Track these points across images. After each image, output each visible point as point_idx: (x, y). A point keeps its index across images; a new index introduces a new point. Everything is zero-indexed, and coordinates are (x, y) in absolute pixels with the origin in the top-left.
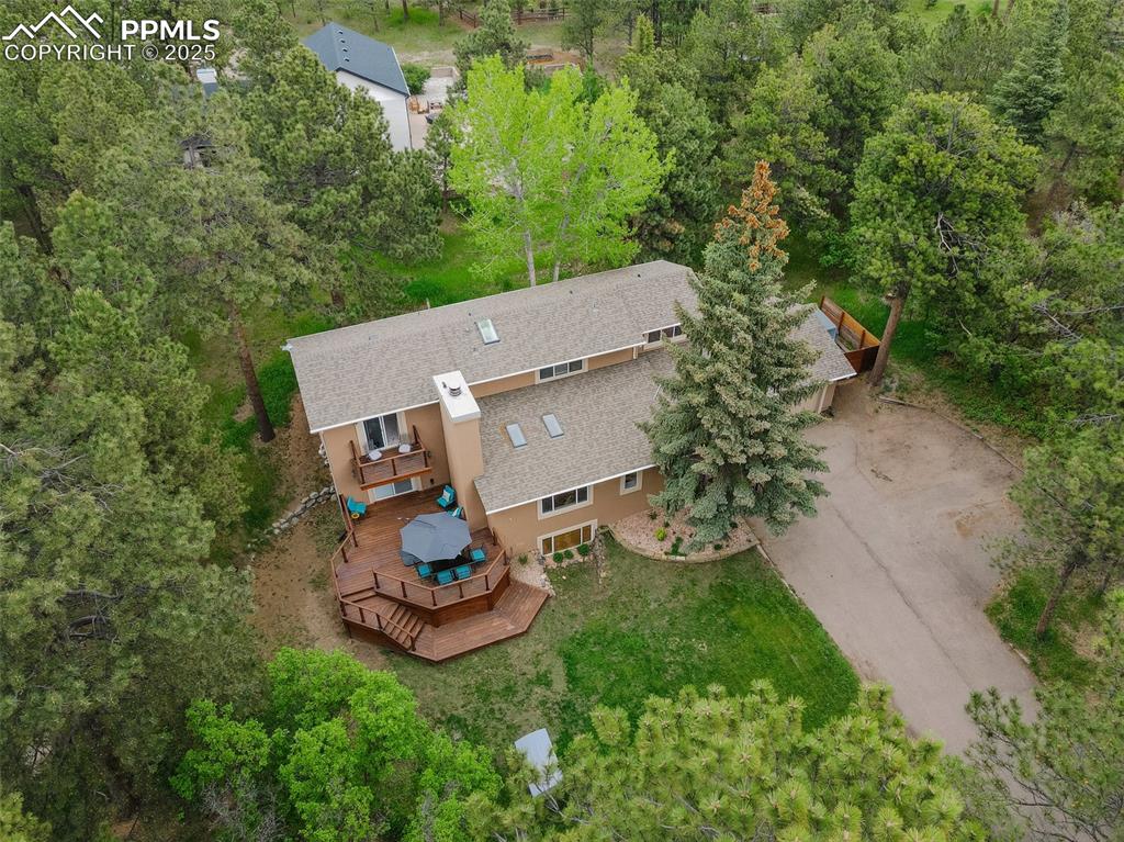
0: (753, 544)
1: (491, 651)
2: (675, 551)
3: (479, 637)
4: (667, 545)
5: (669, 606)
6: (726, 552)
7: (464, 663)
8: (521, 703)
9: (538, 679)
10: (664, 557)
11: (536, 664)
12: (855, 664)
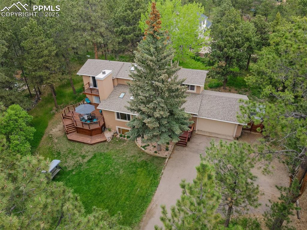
0: (166, 157)
1: (81, 144)
2: (144, 147)
3: (82, 139)
4: (144, 145)
5: (128, 158)
6: (157, 155)
7: (74, 143)
8: (74, 158)
9: (83, 156)
10: (140, 147)
11: (87, 153)
12: (152, 203)
